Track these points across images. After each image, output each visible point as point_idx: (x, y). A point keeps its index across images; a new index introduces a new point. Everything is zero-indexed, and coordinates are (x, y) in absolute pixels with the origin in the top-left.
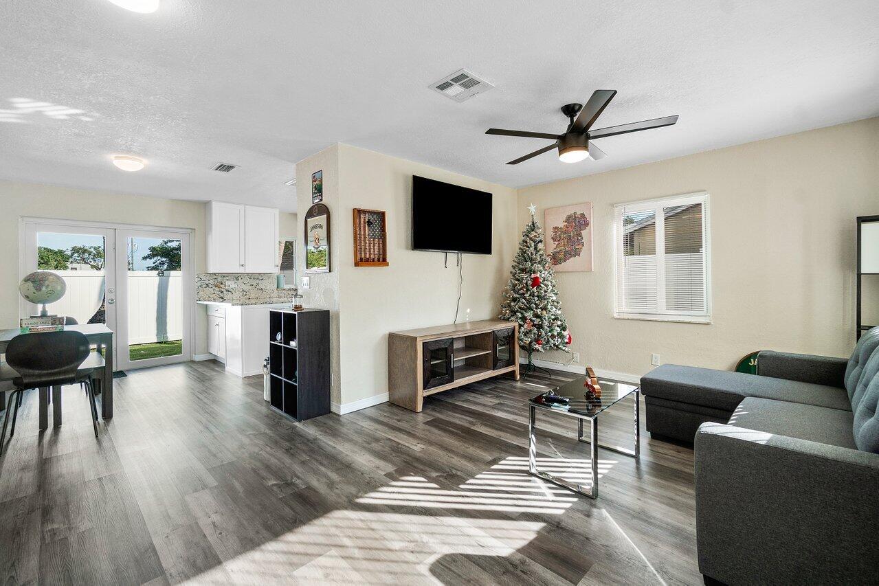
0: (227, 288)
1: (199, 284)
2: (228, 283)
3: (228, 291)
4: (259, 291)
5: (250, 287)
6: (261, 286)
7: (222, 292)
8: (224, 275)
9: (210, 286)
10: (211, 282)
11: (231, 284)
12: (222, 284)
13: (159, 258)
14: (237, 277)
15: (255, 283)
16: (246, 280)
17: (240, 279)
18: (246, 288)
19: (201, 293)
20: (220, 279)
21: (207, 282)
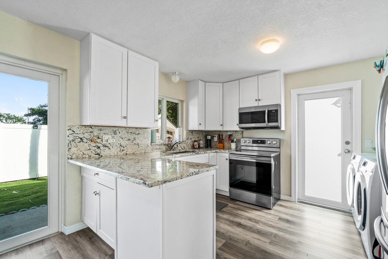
0: (104, 143)
1: (71, 138)
2: (105, 137)
3: (105, 146)
4: (136, 146)
5: (127, 142)
6: (137, 141)
7: (99, 148)
8: (101, 127)
9: (85, 140)
10: (86, 135)
11: (107, 138)
12: (99, 138)
13: (37, 116)
14: (115, 130)
15: (132, 137)
16: (123, 133)
17: (118, 133)
18: (124, 143)
19: (74, 150)
20: (96, 132)
21: (81, 136)
